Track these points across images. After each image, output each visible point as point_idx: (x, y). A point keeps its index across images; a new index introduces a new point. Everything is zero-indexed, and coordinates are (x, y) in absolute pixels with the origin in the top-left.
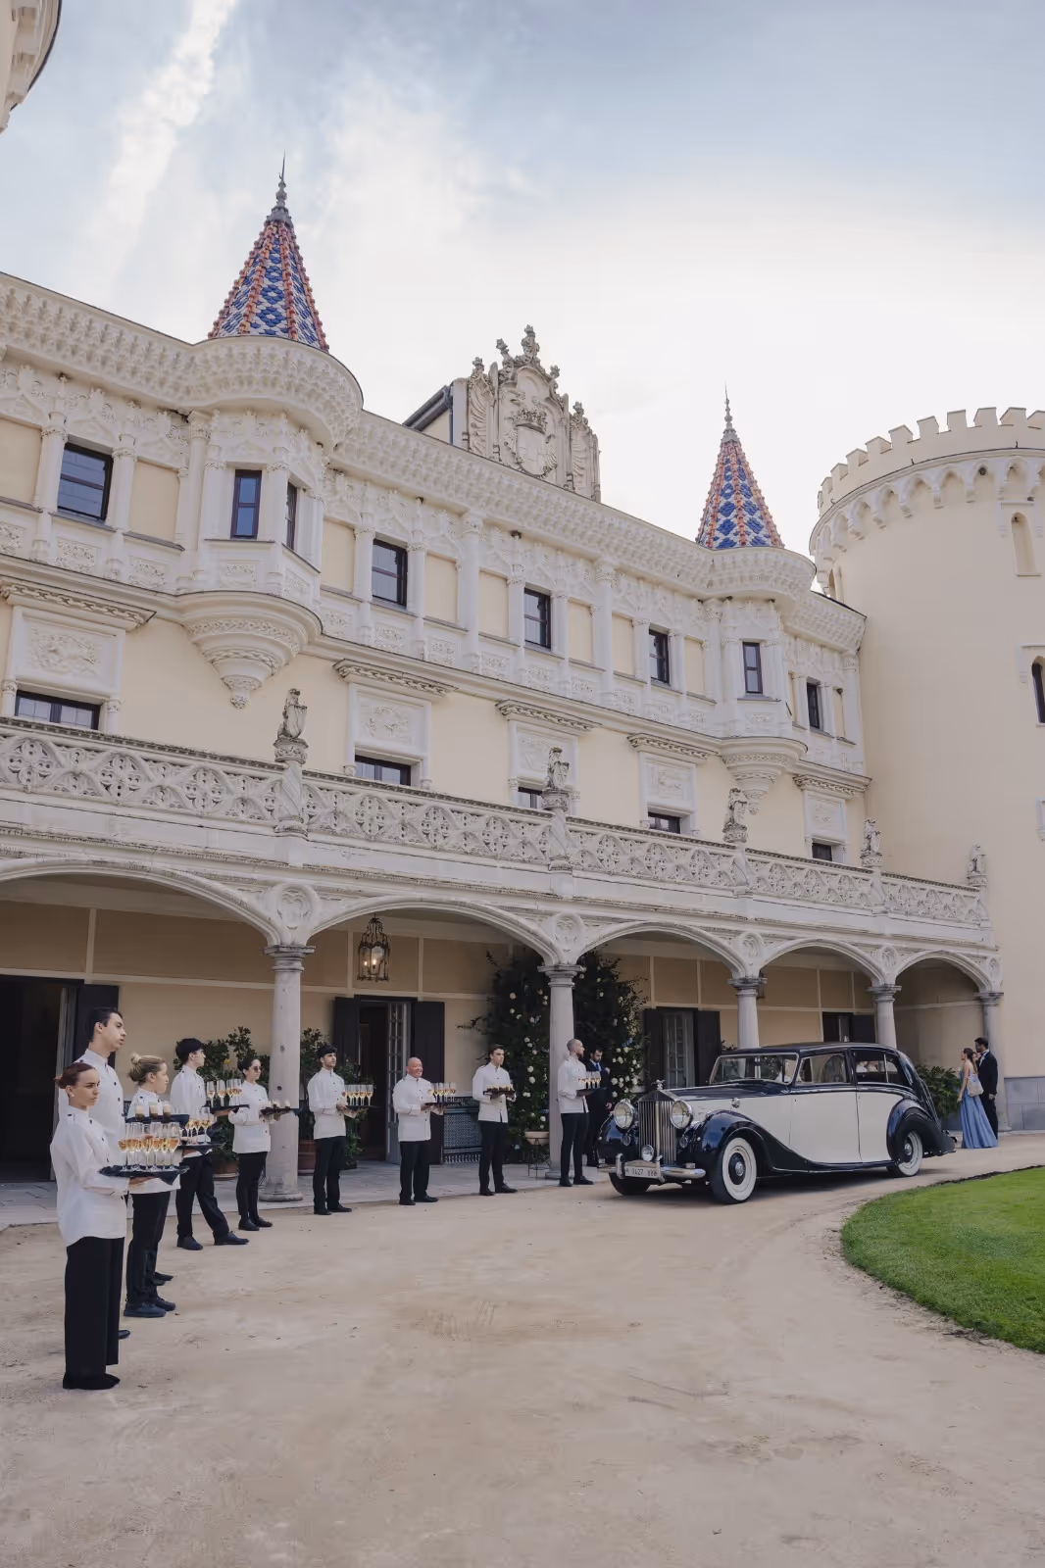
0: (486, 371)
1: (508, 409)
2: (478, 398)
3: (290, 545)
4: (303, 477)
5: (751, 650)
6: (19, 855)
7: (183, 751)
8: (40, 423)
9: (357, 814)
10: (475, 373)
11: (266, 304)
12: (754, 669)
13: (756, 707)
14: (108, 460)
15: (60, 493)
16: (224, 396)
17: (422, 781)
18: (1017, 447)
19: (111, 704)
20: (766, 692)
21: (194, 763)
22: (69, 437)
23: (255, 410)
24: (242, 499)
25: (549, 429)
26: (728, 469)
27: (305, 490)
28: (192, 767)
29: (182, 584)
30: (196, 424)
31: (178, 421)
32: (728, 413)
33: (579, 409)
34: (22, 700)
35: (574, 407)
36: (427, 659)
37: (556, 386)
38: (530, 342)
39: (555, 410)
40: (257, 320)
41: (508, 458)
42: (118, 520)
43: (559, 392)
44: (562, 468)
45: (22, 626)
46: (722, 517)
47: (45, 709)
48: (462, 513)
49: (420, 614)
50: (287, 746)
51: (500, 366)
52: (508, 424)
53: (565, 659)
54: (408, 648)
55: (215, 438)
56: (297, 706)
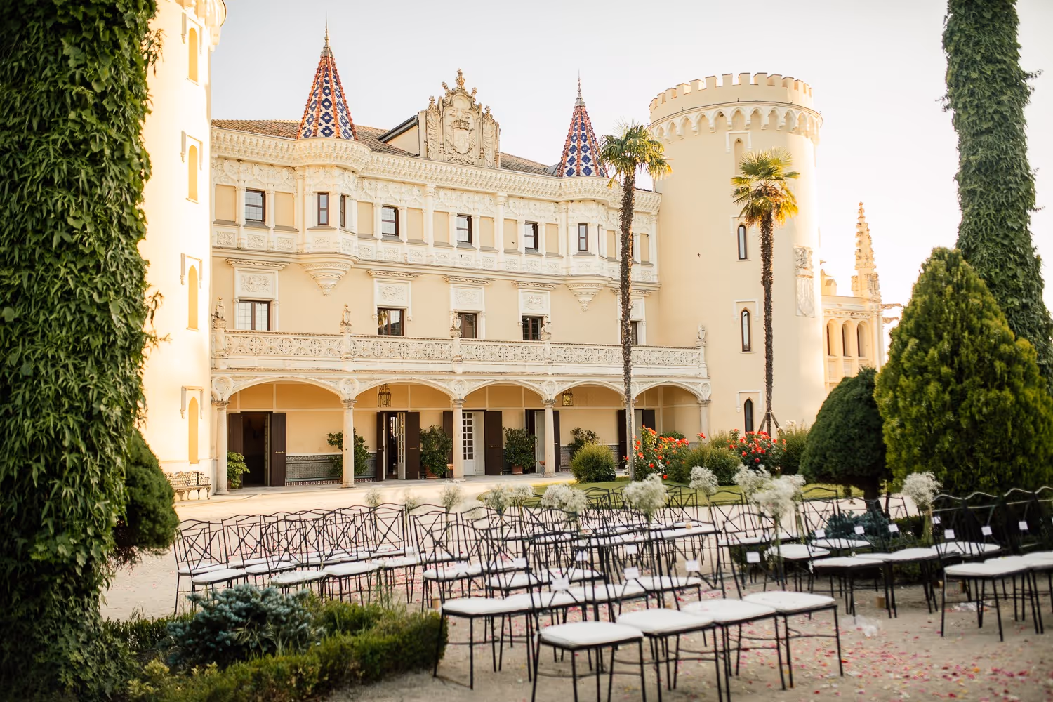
0: (436, 103)
1: (448, 120)
2: (433, 118)
3: (343, 225)
4: (346, 192)
5: (583, 227)
6: (256, 378)
7: (306, 334)
8: (235, 185)
9: (372, 349)
10: (430, 105)
11: (325, 111)
12: (583, 237)
13: (584, 260)
14: (263, 194)
15: (246, 213)
16: (310, 162)
17: (408, 319)
19: (274, 301)
20: (590, 250)
21: (311, 338)
22: (247, 186)
23: (323, 166)
24: (321, 207)
25: (471, 127)
26: (576, 124)
27: (349, 197)
28: (310, 340)
29: (299, 247)
30: (299, 173)
31: (291, 170)
32: (579, 87)
33: (488, 109)
34: (241, 303)
35: (485, 109)
36: (408, 262)
37: (474, 100)
38: (460, 80)
39: (475, 114)
40: (321, 121)
41: (448, 148)
42: (270, 221)
43: (477, 103)
44: (478, 147)
45: (238, 275)
46: (570, 155)
47: (249, 305)
48: (424, 185)
49: (405, 240)
50: (344, 327)
51: (443, 97)
52: (448, 129)
53: (479, 248)
54: (400, 259)
55: (307, 180)
56: (347, 312)
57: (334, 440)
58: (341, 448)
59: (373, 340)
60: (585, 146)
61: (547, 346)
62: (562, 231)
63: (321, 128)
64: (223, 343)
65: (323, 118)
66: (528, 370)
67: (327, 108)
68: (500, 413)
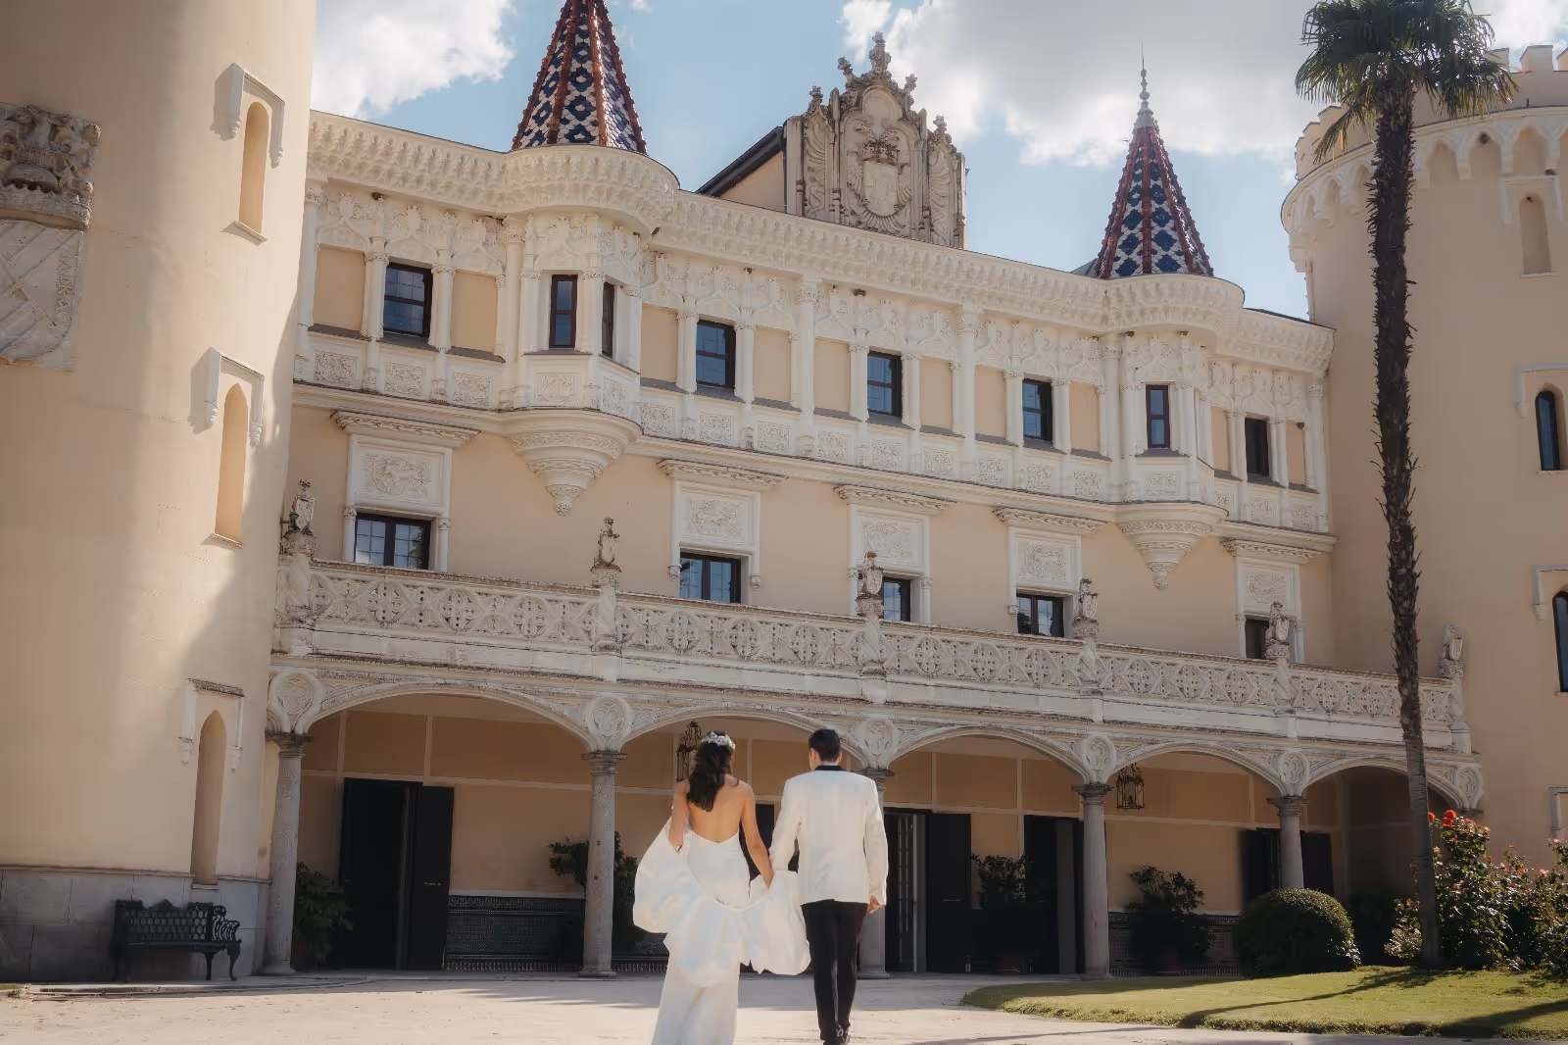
0: (825, 102)
1: (851, 141)
2: (816, 134)
3: (608, 351)
4: (618, 276)
5: (1157, 395)
6: (381, 680)
7: (510, 583)
8: (363, 249)
9: (667, 631)
10: (813, 106)
11: (574, 122)
12: (1159, 415)
13: (1161, 465)
14: (427, 275)
15: (386, 313)
16: (536, 203)
17: (751, 577)
18: (1528, 106)
19: (442, 522)
20: (1174, 446)
21: (520, 593)
22: (390, 258)
23: (568, 212)
24: (559, 307)
25: (903, 158)
26: (1137, 166)
27: (622, 287)
28: (518, 598)
29: (504, 397)
30: (511, 230)
31: (493, 223)
32: (1144, 89)
33: (940, 122)
34: (360, 522)
35: (934, 122)
36: (756, 447)
37: (911, 102)
38: (878, 54)
39: (911, 131)
40: (566, 114)
41: (851, 203)
42: (439, 335)
43: (916, 108)
44: (917, 203)
45: (358, 455)
46: (1126, 231)
47: (380, 528)
48: (796, 278)
49: (749, 397)
50: (603, 572)
51: (842, 91)
52: (851, 161)
53: (918, 427)
54: (735, 438)
55: (529, 245)
56: (610, 534)
57: (566, 857)
58: (582, 880)
59: (672, 610)
60: (1160, 211)
61: (1090, 653)
62: (1109, 403)
63: (564, 130)
64: (304, 591)
65: (571, 108)
66: (1045, 706)
67: (581, 87)
68: (967, 818)
